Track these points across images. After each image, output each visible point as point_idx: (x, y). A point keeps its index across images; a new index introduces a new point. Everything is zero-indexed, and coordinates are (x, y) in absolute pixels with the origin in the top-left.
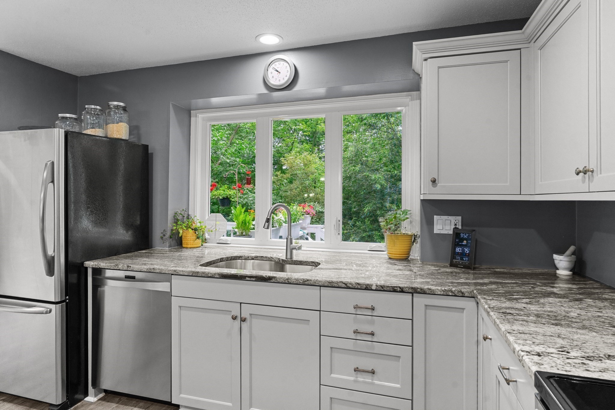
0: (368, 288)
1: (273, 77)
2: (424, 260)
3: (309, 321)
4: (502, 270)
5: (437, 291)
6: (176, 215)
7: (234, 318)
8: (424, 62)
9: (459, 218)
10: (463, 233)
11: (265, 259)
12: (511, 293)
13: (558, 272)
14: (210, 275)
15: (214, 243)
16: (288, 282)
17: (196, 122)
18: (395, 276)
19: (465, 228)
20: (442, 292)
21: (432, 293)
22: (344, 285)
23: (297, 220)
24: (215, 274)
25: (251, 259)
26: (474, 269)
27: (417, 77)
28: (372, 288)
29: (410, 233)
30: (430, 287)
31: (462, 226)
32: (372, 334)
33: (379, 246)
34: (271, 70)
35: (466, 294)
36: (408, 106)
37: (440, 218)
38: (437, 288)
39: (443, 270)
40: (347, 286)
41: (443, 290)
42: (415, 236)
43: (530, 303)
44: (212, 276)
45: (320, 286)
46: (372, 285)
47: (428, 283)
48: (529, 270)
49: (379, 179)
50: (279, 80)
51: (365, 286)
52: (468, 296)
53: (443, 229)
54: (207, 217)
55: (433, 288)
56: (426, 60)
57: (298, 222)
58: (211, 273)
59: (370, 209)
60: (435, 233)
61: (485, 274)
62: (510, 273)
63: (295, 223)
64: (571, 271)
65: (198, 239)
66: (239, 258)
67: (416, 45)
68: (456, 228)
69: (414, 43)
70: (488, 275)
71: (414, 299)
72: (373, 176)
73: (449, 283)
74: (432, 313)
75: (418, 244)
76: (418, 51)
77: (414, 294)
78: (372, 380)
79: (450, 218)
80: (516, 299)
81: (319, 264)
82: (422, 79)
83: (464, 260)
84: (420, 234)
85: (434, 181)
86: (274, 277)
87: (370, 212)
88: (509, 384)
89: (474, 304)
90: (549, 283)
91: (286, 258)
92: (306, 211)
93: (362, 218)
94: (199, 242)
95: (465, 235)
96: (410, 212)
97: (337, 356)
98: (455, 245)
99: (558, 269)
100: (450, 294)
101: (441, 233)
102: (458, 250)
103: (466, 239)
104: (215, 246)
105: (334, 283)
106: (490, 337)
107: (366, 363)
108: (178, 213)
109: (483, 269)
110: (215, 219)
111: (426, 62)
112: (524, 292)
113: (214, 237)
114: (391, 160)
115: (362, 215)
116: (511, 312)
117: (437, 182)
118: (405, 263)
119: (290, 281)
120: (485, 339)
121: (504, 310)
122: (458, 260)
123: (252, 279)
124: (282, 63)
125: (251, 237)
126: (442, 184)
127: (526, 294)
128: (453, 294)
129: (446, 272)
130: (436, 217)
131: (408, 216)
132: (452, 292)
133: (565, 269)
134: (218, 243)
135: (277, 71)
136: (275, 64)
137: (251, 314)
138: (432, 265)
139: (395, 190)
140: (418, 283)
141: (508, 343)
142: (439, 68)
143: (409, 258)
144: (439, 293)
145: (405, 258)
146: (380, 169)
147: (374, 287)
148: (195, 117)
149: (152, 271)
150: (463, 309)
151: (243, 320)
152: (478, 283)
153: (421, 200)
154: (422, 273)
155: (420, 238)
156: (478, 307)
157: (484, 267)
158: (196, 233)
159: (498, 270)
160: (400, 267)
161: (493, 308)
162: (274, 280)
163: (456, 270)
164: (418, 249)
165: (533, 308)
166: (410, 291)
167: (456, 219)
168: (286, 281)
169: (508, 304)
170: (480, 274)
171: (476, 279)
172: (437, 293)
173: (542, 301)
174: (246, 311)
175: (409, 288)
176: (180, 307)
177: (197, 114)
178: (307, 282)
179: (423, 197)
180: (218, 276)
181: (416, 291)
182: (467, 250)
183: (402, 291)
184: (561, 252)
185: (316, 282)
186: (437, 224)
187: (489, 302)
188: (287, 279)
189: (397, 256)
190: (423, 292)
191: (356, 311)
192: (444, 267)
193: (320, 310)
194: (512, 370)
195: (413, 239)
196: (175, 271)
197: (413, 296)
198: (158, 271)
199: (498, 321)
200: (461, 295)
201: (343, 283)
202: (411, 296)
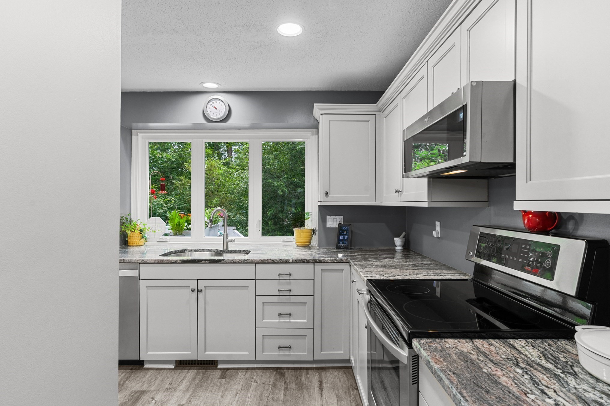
0: (287, 262)
1: (211, 112)
2: (320, 246)
3: (248, 287)
4: (366, 249)
5: (328, 260)
6: (122, 219)
7: (193, 290)
8: (321, 116)
9: (342, 217)
10: (344, 227)
11: (205, 251)
12: (367, 258)
13: (396, 248)
14: (173, 261)
15: (154, 242)
16: (233, 262)
17: (137, 139)
18: (303, 255)
19: (345, 223)
20: (331, 261)
21: (325, 262)
22: (272, 261)
23: (217, 222)
24: (177, 260)
25: (194, 251)
26: (350, 249)
27: (316, 122)
28: (290, 262)
29: (311, 228)
30: (324, 258)
31: (344, 222)
32: (290, 290)
33: (289, 239)
34: (209, 106)
35: (344, 261)
36: (310, 138)
37: (330, 218)
38: (328, 259)
39: (331, 250)
40: (274, 262)
41: (331, 260)
42: (314, 230)
43: (375, 262)
44: (175, 262)
45: (256, 263)
46: (289, 260)
47: (323, 257)
48: (381, 248)
49: (281, 186)
50: (216, 115)
51: (285, 261)
52: (345, 262)
53: (332, 225)
54: (146, 221)
55: (326, 259)
56: (322, 115)
57: (217, 224)
58: (174, 260)
59: (273, 212)
60: (327, 227)
61: (356, 251)
62: (370, 250)
63: (215, 225)
64: (402, 247)
65: (142, 239)
66: (185, 251)
67: (316, 105)
68: (340, 223)
69: (315, 104)
70: (358, 252)
71: (315, 266)
72: (276, 183)
73: (335, 256)
74: (326, 274)
75: (316, 236)
76: (317, 109)
77: (315, 264)
78: (290, 320)
79: (337, 217)
80: (369, 261)
81: (250, 251)
82: (319, 124)
83: (344, 244)
84: (317, 228)
85: (327, 194)
86: (223, 260)
87: (273, 214)
88: (360, 295)
89: (349, 266)
90: (388, 253)
91: (223, 249)
92: (219, 214)
93: (266, 220)
94: (143, 240)
95: (346, 228)
96: (310, 214)
97: (267, 308)
98: (339, 234)
99: (396, 247)
100: (336, 262)
101: (331, 227)
102: (341, 238)
103: (346, 231)
104: (156, 244)
105: (265, 260)
106: (355, 280)
107: (286, 309)
108: (123, 217)
109: (356, 249)
110: (154, 222)
111: (322, 116)
112: (374, 258)
113: (154, 236)
114: (291, 169)
115: (265, 218)
116: (365, 265)
117: (328, 194)
118: (308, 248)
119: (235, 261)
120: (353, 281)
121: (361, 265)
122: (341, 244)
123: (207, 262)
124: (218, 101)
125: (184, 236)
126: (331, 196)
127: (375, 258)
128: (337, 262)
129: (334, 251)
130: (328, 217)
131: (309, 217)
132: (336, 260)
133: (400, 246)
134: (158, 242)
135: (215, 108)
136: (213, 102)
137: (205, 287)
138: (325, 249)
139: (295, 195)
140: (317, 257)
141: (360, 276)
142: (330, 121)
143: (310, 246)
144: (329, 262)
145: (307, 245)
146: (282, 177)
147: (291, 261)
148: (136, 135)
149: (123, 261)
150: (343, 270)
151: (201, 291)
152: (351, 255)
153: (318, 205)
154: (319, 253)
155: (317, 232)
156: (350, 268)
157: (356, 248)
158: (141, 234)
159: (364, 249)
160: (305, 250)
161: (356, 264)
162: (223, 261)
163: (339, 250)
164: (316, 239)
165: (376, 263)
166: (313, 262)
167: (340, 218)
168: (232, 262)
169: (365, 263)
170: (353, 251)
171: (350, 254)
172: (328, 262)
173: (382, 260)
174: (202, 285)
175: (312, 260)
176: (147, 287)
177: (138, 133)
178: (247, 261)
179: (320, 203)
180: (179, 262)
181: (316, 262)
182: (346, 237)
183: (308, 262)
184: (398, 236)
185: (253, 261)
186: (328, 222)
187: (355, 262)
188: (233, 260)
189: (303, 244)
190: (320, 262)
191: (279, 277)
192: (333, 249)
193: (255, 279)
194: (363, 290)
195: (313, 232)
196: (143, 260)
197: (314, 265)
198: (128, 261)
199: (357, 269)
200: (341, 262)
201: (271, 260)
202: (313, 265)
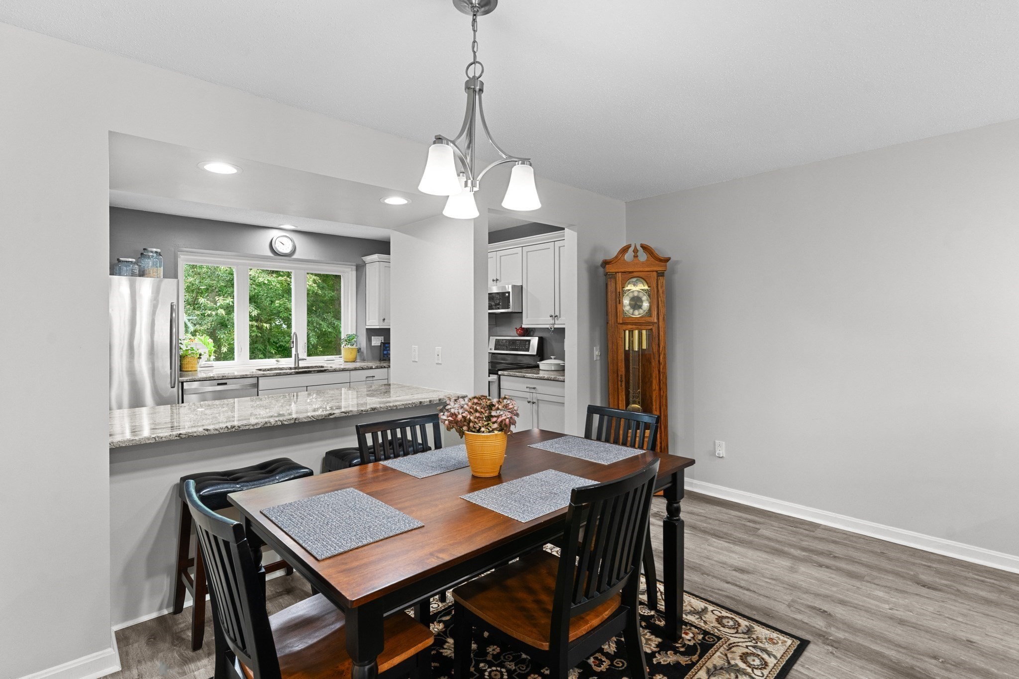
1: (278, 246)
9: (383, 337)
31: (384, 341)
37: (375, 338)
40: (363, 369)
45: (350, 370)
50: (283, 249)
60: (372, 345)
79: (379, 337)
84: (365, 347)
85: (384, 320)
98: (384, 350)
101: (376, 345)
102: (385, 353)
103: (388, 347)
122: (386, 357)
124: (286, 238)
130: (372, 337)
135: (282, 244)
136: (280, 238)
147: (374, 367)
153: (366, 329)
186: (373, 341)
195: (358, 350)
